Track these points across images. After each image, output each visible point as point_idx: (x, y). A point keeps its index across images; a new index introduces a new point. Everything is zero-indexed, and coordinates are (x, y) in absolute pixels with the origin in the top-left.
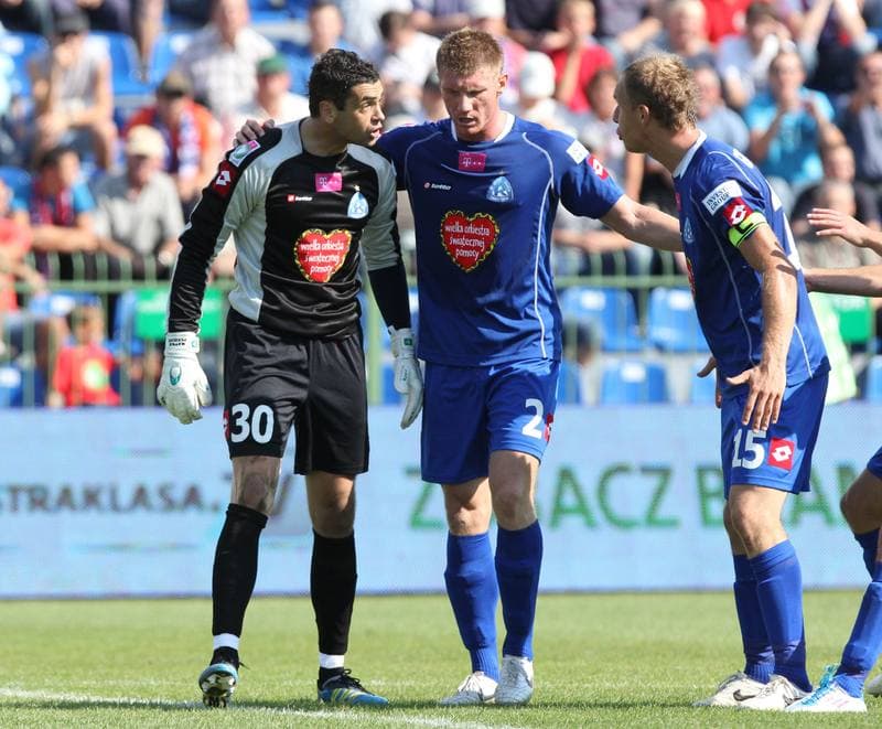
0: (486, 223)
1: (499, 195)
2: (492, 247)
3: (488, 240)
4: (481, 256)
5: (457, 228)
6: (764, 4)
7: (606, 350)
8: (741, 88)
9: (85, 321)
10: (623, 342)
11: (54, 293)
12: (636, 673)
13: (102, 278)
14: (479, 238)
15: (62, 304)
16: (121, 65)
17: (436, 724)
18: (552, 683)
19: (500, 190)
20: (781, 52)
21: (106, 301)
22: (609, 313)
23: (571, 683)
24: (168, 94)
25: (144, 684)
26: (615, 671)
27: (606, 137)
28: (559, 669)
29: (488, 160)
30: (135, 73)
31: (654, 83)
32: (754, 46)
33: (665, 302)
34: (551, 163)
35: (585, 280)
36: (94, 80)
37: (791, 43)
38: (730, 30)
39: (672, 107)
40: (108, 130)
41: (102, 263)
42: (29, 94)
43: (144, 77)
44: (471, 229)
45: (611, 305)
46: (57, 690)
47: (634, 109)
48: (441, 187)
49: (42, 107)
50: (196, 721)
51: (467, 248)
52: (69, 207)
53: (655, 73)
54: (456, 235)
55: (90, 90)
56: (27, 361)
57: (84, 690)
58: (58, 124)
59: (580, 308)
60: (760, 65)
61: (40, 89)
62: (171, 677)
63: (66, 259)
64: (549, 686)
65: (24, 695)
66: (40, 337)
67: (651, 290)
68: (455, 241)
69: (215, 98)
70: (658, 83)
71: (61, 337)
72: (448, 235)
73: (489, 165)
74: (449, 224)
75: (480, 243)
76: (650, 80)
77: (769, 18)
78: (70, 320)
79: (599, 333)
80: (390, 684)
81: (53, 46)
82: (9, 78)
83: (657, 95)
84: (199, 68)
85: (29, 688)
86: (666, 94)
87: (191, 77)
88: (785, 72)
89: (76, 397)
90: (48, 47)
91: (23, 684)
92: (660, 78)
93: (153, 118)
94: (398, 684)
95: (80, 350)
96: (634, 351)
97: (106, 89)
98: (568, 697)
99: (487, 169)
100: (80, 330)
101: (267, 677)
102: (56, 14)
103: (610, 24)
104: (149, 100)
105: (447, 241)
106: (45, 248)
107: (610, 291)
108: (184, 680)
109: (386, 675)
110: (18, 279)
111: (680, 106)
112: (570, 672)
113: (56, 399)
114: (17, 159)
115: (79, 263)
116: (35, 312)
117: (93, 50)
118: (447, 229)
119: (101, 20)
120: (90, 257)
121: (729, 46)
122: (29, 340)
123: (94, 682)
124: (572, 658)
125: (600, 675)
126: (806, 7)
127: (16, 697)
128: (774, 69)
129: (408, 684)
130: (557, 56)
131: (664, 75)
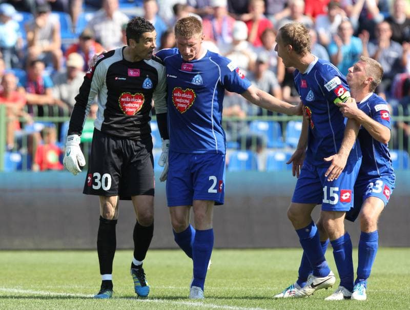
0: (191, 93)
1: (197, 82)
2: (192, 103)
3: (191, 100)
4: (187, 107)
5: (178, 94)
6: (335, 2)
7: (269, 147)
8: (325, 37)
9: (48, 134)
10: (276, 144)
11: (36, 122)
12: (281, 283)
13: (55, 116)
14: (187, 99)
15: (39, 127)
16: (64, 26)
17: (196, 305)
18: (246, 287)
19: (198, 80)
20: (342, 22)
21: (58, 125)
22: (270, 132)
23: (253, 288)
24: (84, 38)
25: (73, 287)
26: (272, 283)
27: (270, 57)
28: (248, 282)
29: (193, 67)
30: (70, 29)
31: (294, 36)
32: (331, 19)
33: (294, 127)
34: (220, 70)
35: (260, 117)
36: (53, 32)
37: (347, 18)
38: (322, 12)
39: (302, 45)
40: (59, 53)
41: (56, 110)
42: (25, 38)
43: (74, 31)
44: (184, 95)
45: (271, 129)
46: (37, 290)
47: (285, 46)
48: (173, 76)
49: (31, 43)
50: (95, 303)
51: (182, 103)
52: (42, 86)
53: (294, 31)
54: (178, 98)
55: (51, 36)
56: (24, 151)
57: (48, 290)
58: (37, 51)
59: (258, 129)
60: (334, 27)
61: (30, 35)
62: (84, 285)
63: (41, 108)
64: (244, 289)
65: (22, 292)
66: (29, 141)
67: (288, 122)
68: (177, 100)
69: (104, 40)
70: (296, 36)
71: (38, 141)
72: (175, 97)
73: (194, 69)
74: (175, 93)
75: (188, 102)
76: (292, 34)
77: (337, 7)
78: (42, 134)
79: (266, 140)
80: (177, 288)
81: (36, 17)
82: (17, 31)
83: (296, 41)
84: (97, 27)
85: (24, 289)
86: (299, 40)
87: (94, 31)
88: (345, 30)
89: (45, 166)
90: (33, 18)
91: (22, 287)
92: (297, 34)
93: (78, 49)
94: (180, 288)
95: (46, 146)
96: (280, 148)
97: (58, 36)
98: (252, 294)
99: (193, 71)
100: (46, 138)
101: (125, 285)
102: (37, 5)
103: (271, 9)
104: (76, 41)
105: (175, 100)
106: (31, 103)
107: (270, 122)
108: (90, 286)
109: (175, 284)
110: (20, 116)
111: (305, 45)
112: (253, 283)
113: (36, 167)
114: (20, 65)
115: (46, 110)
116: (27, 131)
117: (52, 19)
118: (175, 94)
119: (56, 7)
120: (51, 107)
121: (321, 19)
122: (25, 142)
123: (52, 287)
124: (254, 277)
125: (266, 284)
126: (354, 2)
127: (19, 293)
128: (340, 29)
129: (184, 288)
130: (249, 23)
131: (298, 32)
